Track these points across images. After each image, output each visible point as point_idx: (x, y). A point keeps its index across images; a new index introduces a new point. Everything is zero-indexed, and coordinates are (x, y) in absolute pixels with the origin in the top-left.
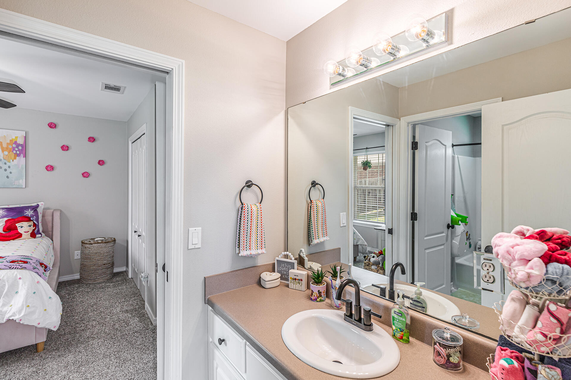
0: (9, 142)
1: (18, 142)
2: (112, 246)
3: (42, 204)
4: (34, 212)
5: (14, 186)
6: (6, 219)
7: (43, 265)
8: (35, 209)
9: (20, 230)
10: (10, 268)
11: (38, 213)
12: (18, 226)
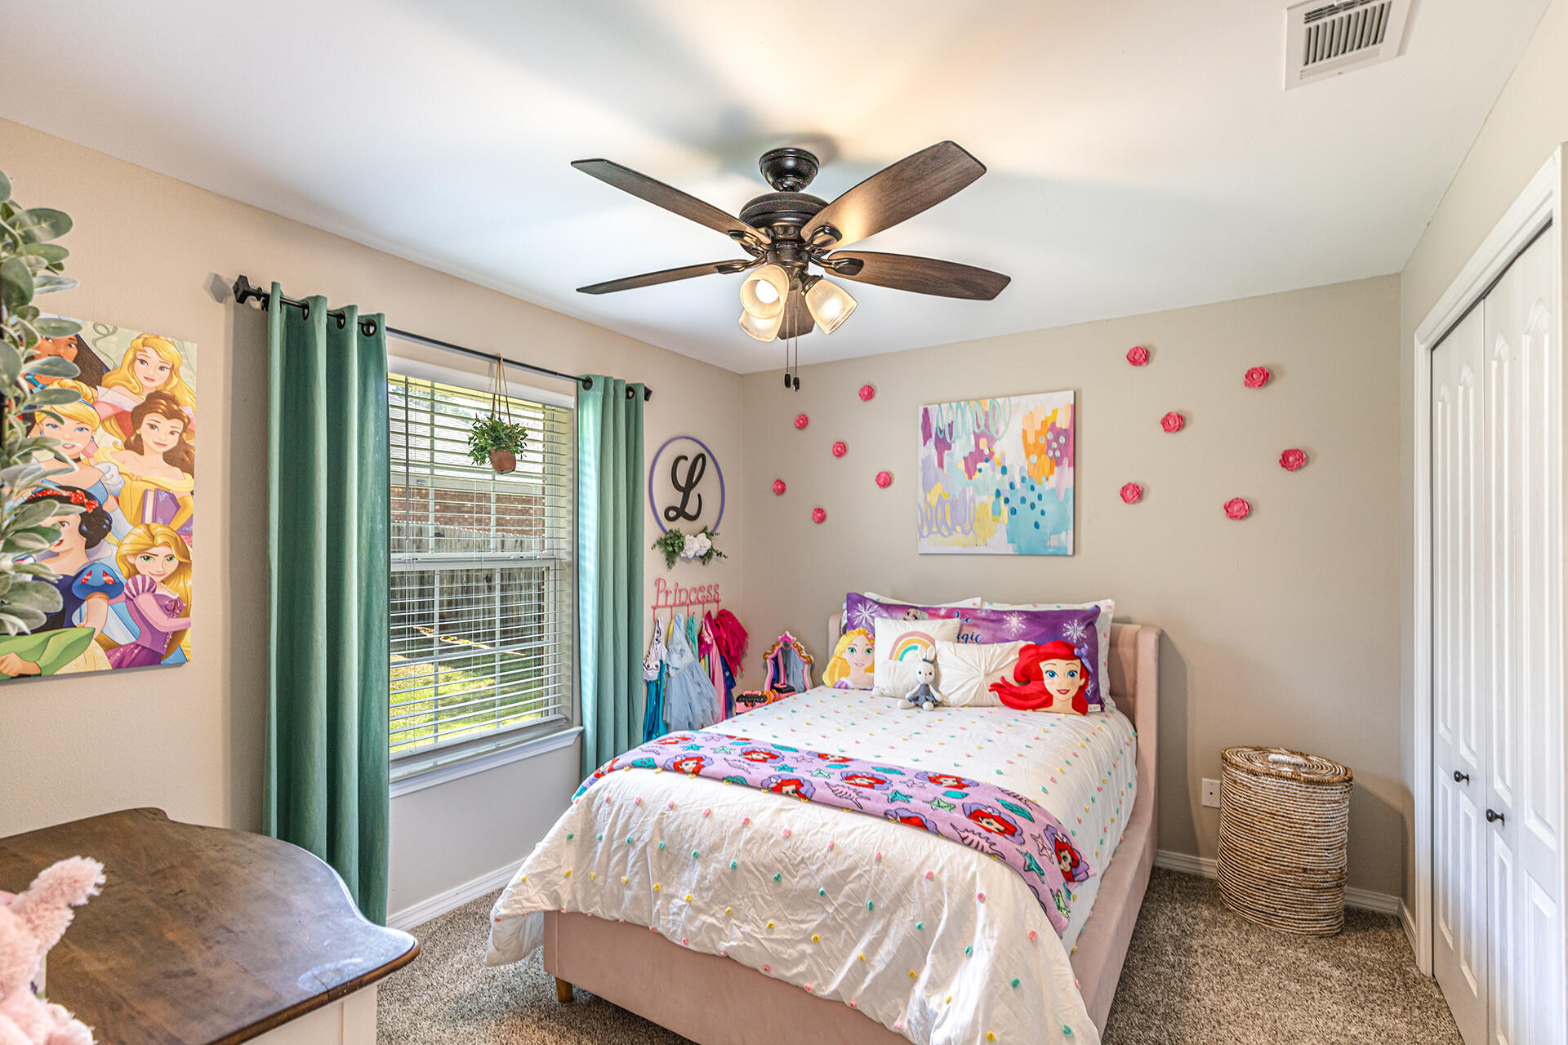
0: (1038, 427)
1: (1058, 425)
2: (1335, 802)
3: (1110, 607)
4: (1085, 629)
5: (1051, 551)
6: (1022, 644)
7: (1066, 853)
8: (1090, 619)
9: (1050, 684)
10: (963, 839)
11: (1095, 633)
12: (1044, 670)
